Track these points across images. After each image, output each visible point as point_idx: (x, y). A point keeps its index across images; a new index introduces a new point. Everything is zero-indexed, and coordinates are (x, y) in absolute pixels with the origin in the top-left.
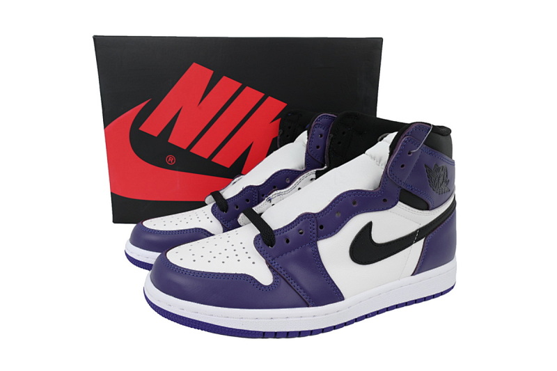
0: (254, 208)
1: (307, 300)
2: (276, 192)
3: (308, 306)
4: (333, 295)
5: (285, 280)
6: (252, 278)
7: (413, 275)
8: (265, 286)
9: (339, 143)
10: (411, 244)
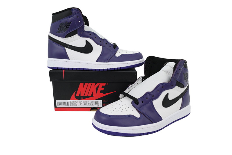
0: (125, 92)
1: (152, 121)
2: (131, 85)
3: (153, 123)
4: (159, 119)
5: (144, 115)
6: (133, 116)
7: (180, 109)
8: (138, 118)
9: (148, 67)
10: (179, 99)
